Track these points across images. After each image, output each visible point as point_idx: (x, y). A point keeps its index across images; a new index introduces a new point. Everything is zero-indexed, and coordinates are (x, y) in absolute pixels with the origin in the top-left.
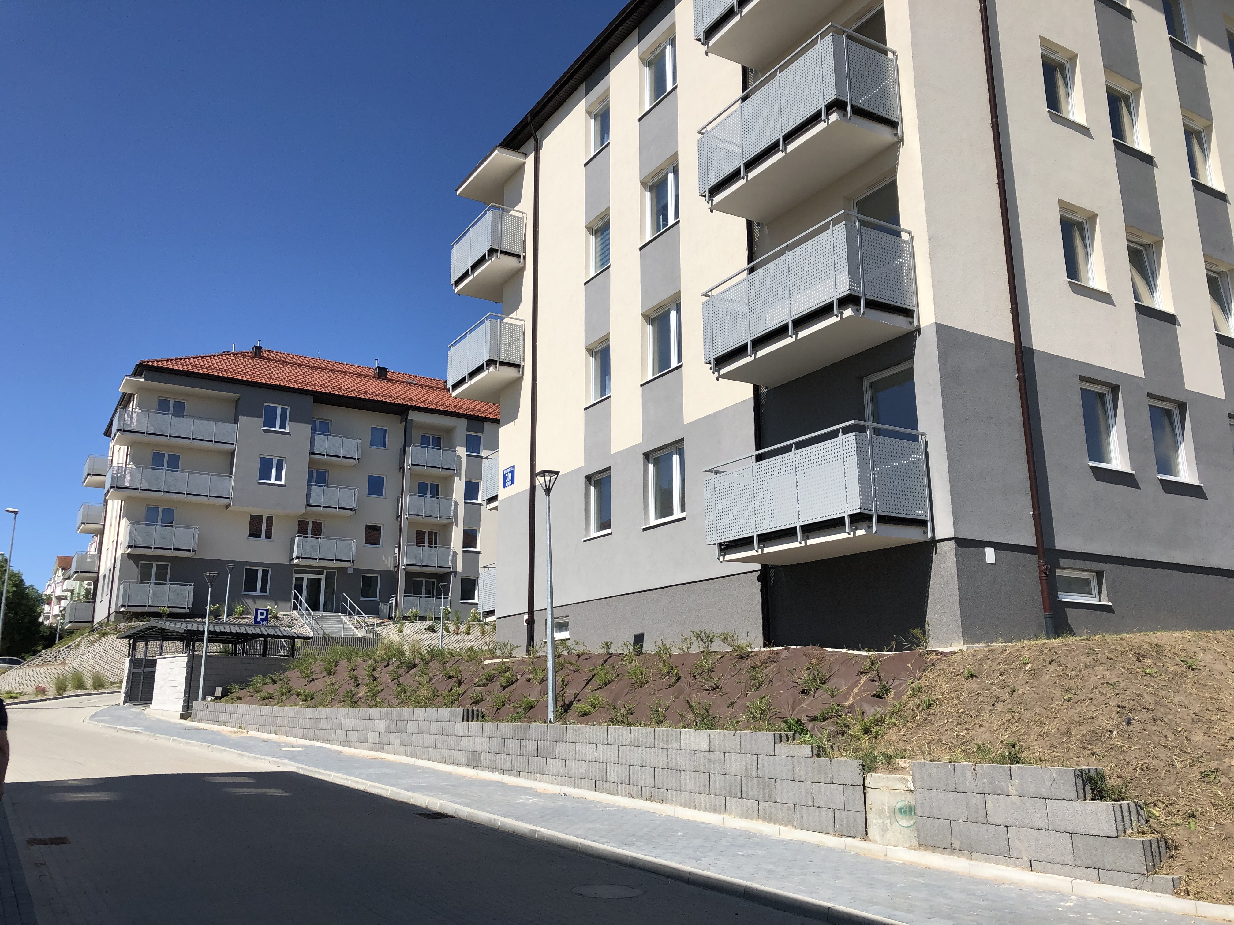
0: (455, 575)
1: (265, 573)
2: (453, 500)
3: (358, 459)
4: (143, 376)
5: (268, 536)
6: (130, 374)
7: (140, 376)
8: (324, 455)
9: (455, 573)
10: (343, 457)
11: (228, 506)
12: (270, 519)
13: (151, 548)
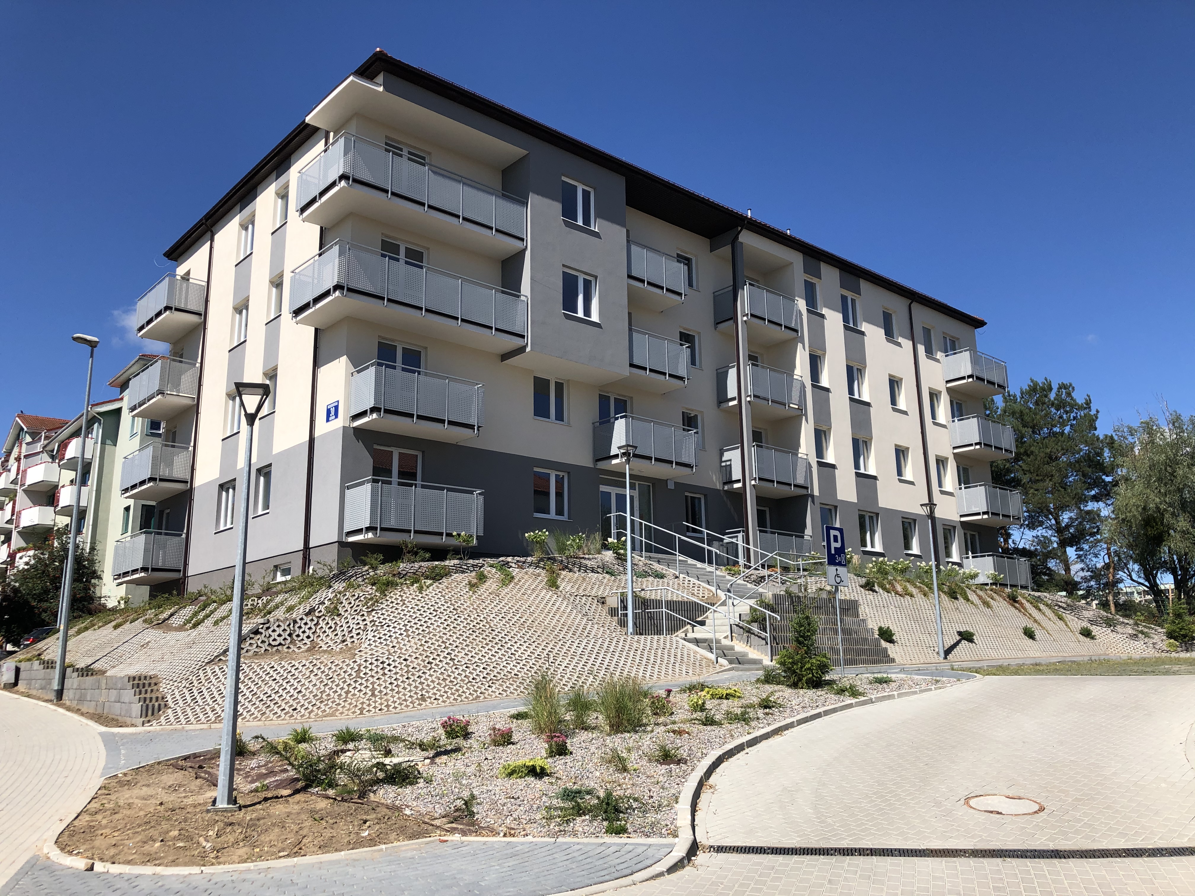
0: (813, 502)
1: (559, 482)
3: (685, 296)
4: (381, 80)
5: (560, 417)
6: (357, 73)
7: (374, 78)
8: (642, 281)
9: (812, 496)
10: (666, 289)
12: (559, 386)
13: (411, 416)
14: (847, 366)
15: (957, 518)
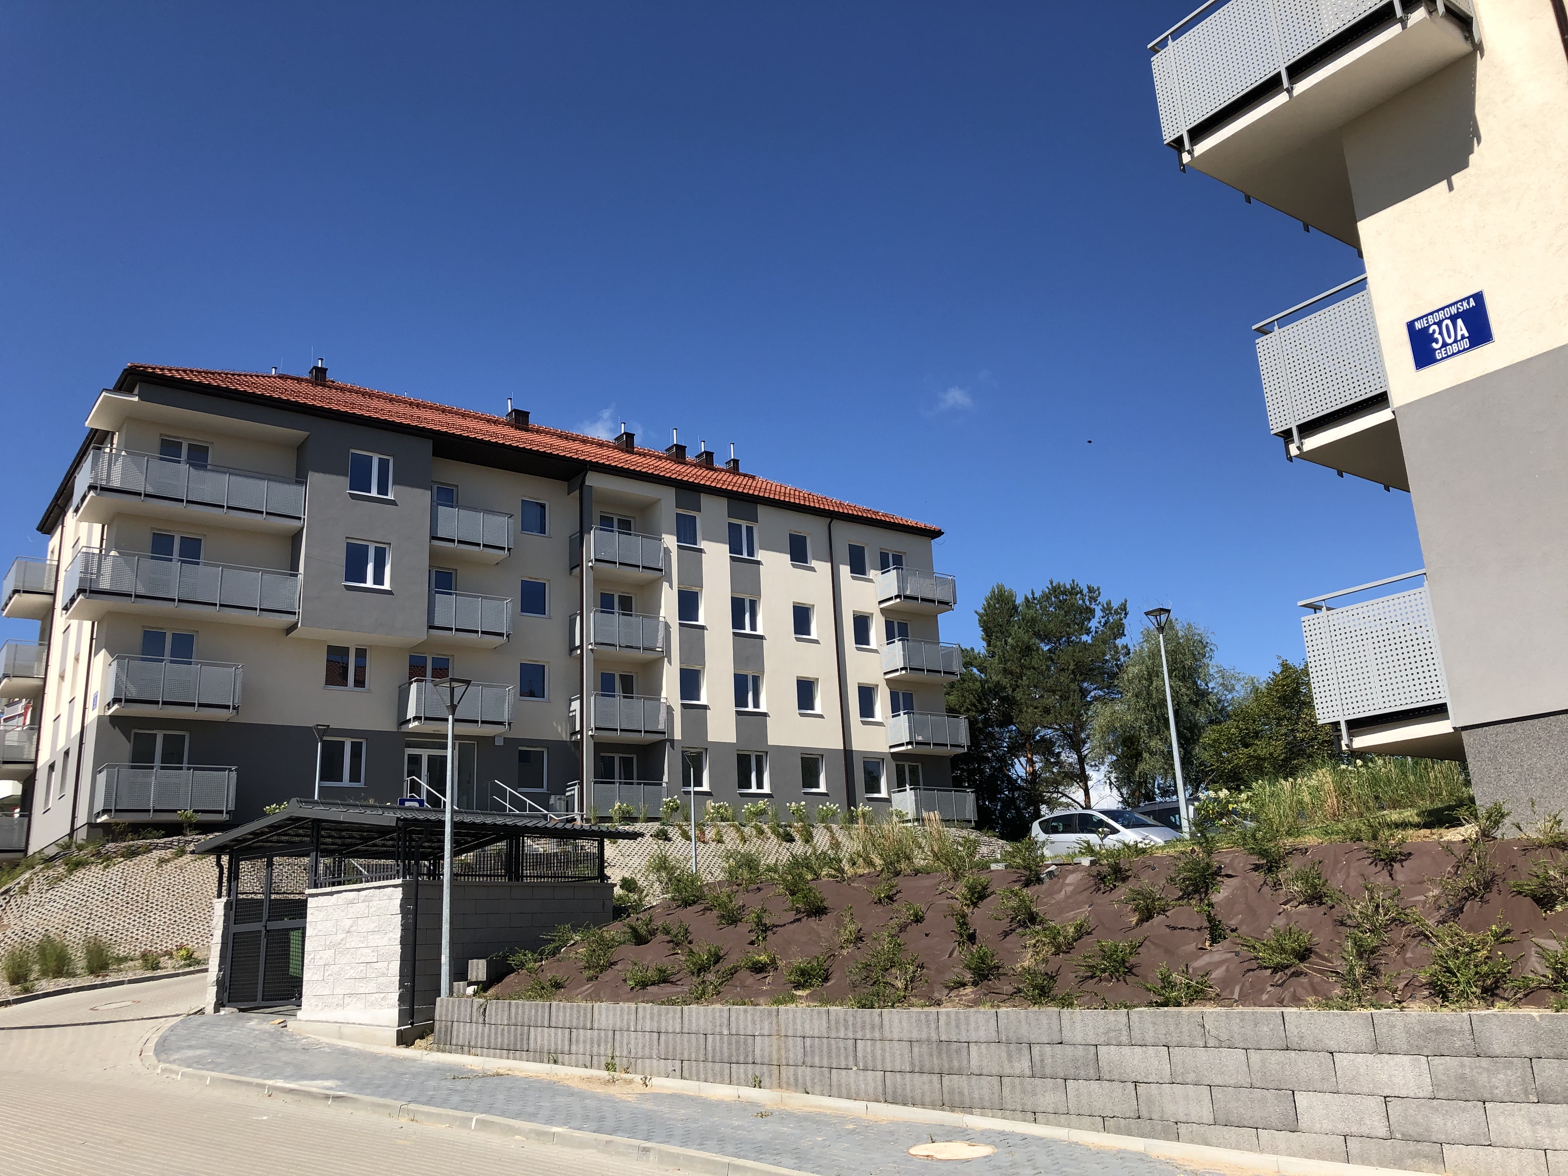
0: (672, 747)
1: (356, 749)
2: (661, 619)
3: (509, 549)
4: (136, 391)
5: (360, 682)
6: (111, 388)
7: (130, 391)
8: (453, 541)
9: (672, 741)
10: (485, 546)
11: (294, 626)
12: (361, 653)
13: (157, 703)
14: (734, 600)
15: (886, 750)
